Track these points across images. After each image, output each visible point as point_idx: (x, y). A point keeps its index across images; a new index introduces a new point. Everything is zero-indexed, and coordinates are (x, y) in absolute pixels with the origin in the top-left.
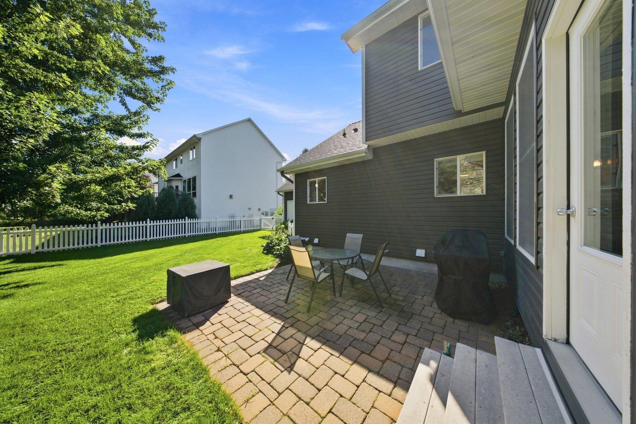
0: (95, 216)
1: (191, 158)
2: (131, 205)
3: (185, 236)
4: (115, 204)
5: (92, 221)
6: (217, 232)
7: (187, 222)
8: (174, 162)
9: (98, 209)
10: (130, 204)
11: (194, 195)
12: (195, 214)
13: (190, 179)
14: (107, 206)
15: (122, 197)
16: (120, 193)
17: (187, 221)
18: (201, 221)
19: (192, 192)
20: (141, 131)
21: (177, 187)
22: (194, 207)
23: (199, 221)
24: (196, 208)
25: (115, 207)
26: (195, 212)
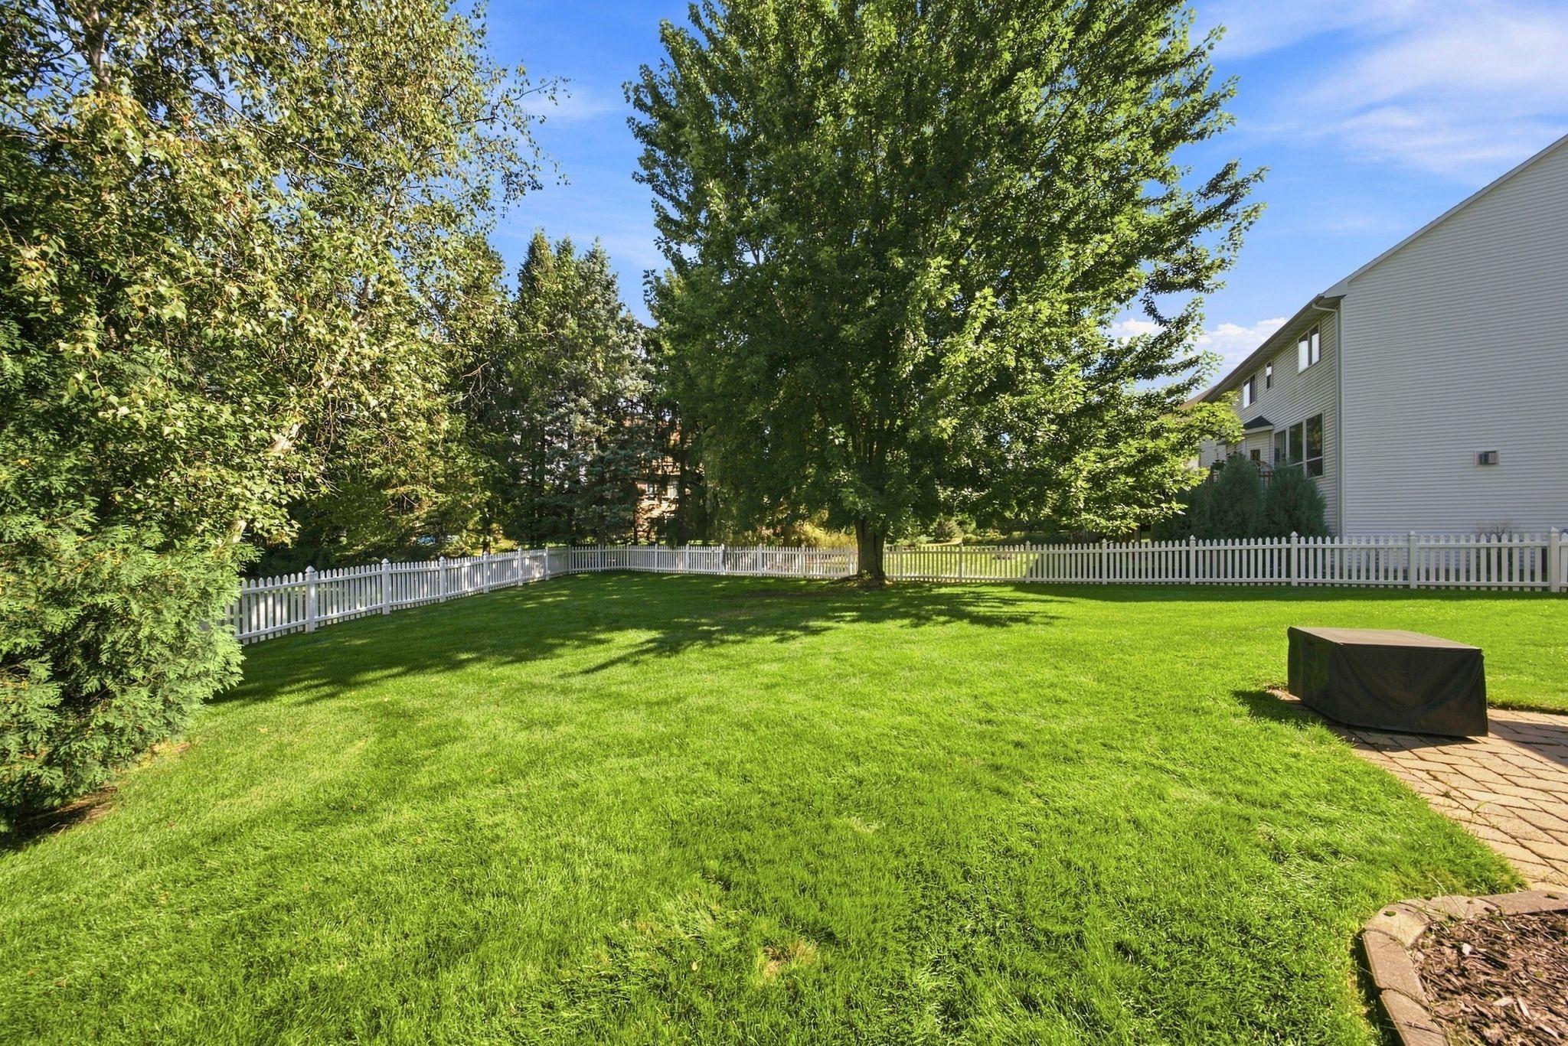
0: (1119, 528)
1: (1303, 363)
2: (1177, 507)
3: (1289, 584)
4: (1151, 506)
5: (1116, 538)
6: (1413, 583)
7: (1294, 545)
8: (1247, 389)
9: (1124, 516)
10: (1174, 505)
11: (1317, 468)
12: (1321, 525)
13: (1299, 426)
14: (1138, 510)
15: (1163, 493)
16: (1159, 487)
17: (1296, 543)
18: (1345, 544)
19: (1305, 460)
20: (1191, 355)
21: (1255, 454)
22: (1317, 505)
23: (1337, 543)
24: (1325, 506)
25: (1150, 511)
26: (1320, 517)
